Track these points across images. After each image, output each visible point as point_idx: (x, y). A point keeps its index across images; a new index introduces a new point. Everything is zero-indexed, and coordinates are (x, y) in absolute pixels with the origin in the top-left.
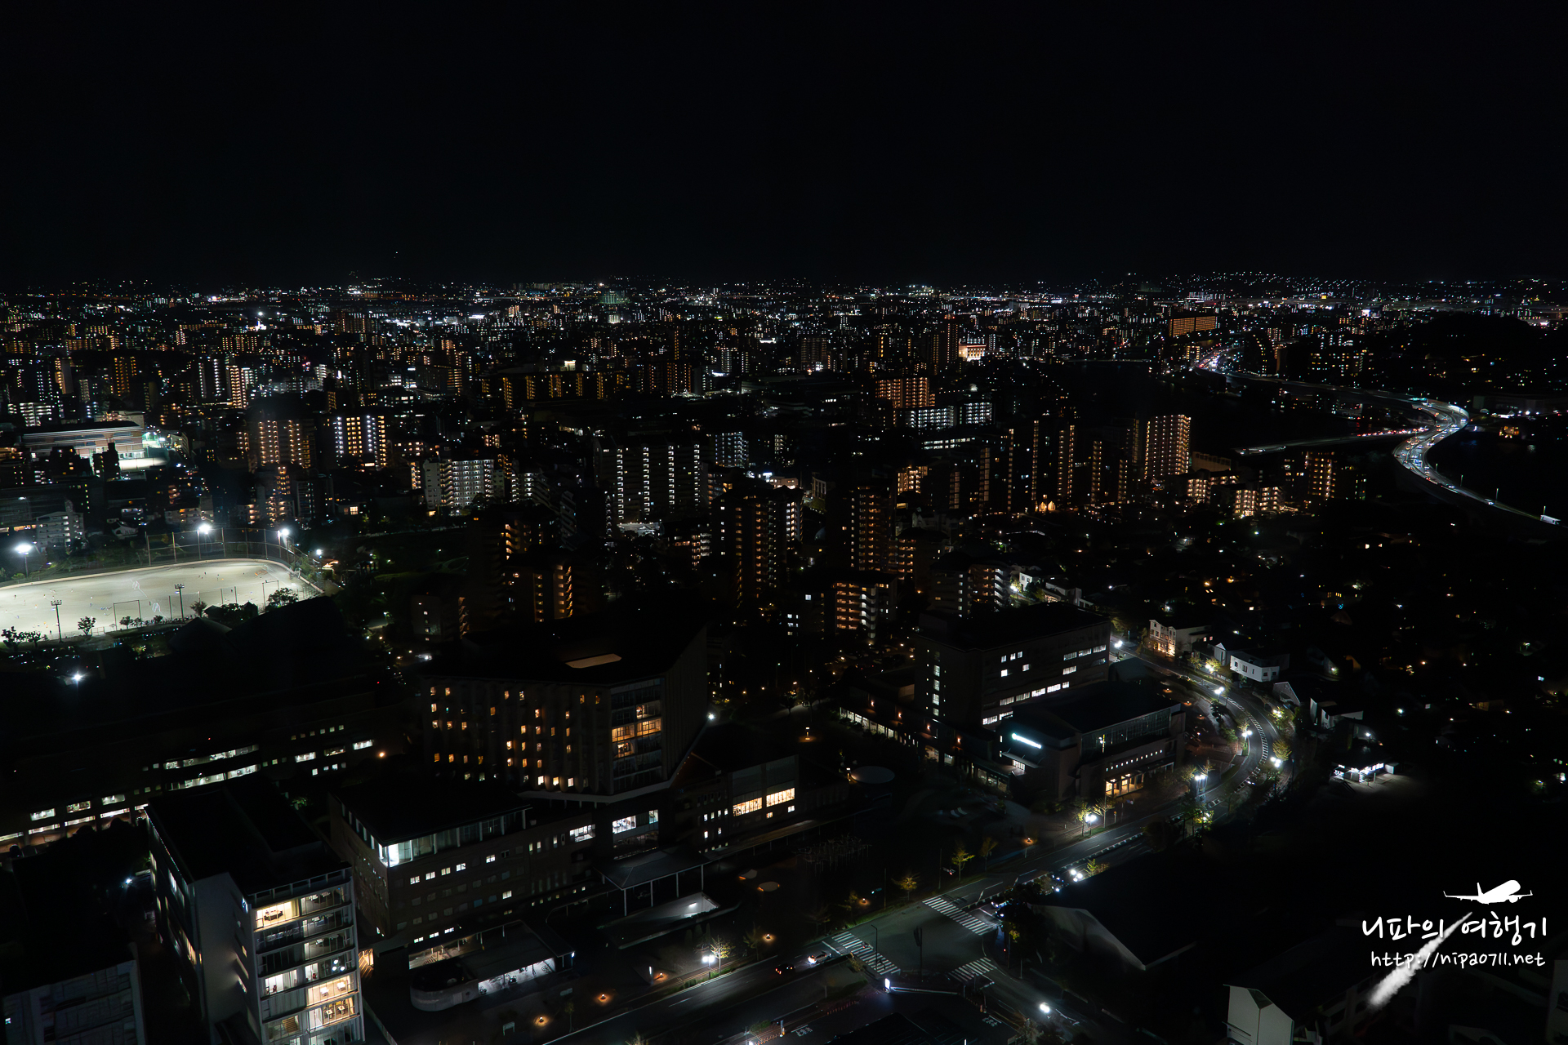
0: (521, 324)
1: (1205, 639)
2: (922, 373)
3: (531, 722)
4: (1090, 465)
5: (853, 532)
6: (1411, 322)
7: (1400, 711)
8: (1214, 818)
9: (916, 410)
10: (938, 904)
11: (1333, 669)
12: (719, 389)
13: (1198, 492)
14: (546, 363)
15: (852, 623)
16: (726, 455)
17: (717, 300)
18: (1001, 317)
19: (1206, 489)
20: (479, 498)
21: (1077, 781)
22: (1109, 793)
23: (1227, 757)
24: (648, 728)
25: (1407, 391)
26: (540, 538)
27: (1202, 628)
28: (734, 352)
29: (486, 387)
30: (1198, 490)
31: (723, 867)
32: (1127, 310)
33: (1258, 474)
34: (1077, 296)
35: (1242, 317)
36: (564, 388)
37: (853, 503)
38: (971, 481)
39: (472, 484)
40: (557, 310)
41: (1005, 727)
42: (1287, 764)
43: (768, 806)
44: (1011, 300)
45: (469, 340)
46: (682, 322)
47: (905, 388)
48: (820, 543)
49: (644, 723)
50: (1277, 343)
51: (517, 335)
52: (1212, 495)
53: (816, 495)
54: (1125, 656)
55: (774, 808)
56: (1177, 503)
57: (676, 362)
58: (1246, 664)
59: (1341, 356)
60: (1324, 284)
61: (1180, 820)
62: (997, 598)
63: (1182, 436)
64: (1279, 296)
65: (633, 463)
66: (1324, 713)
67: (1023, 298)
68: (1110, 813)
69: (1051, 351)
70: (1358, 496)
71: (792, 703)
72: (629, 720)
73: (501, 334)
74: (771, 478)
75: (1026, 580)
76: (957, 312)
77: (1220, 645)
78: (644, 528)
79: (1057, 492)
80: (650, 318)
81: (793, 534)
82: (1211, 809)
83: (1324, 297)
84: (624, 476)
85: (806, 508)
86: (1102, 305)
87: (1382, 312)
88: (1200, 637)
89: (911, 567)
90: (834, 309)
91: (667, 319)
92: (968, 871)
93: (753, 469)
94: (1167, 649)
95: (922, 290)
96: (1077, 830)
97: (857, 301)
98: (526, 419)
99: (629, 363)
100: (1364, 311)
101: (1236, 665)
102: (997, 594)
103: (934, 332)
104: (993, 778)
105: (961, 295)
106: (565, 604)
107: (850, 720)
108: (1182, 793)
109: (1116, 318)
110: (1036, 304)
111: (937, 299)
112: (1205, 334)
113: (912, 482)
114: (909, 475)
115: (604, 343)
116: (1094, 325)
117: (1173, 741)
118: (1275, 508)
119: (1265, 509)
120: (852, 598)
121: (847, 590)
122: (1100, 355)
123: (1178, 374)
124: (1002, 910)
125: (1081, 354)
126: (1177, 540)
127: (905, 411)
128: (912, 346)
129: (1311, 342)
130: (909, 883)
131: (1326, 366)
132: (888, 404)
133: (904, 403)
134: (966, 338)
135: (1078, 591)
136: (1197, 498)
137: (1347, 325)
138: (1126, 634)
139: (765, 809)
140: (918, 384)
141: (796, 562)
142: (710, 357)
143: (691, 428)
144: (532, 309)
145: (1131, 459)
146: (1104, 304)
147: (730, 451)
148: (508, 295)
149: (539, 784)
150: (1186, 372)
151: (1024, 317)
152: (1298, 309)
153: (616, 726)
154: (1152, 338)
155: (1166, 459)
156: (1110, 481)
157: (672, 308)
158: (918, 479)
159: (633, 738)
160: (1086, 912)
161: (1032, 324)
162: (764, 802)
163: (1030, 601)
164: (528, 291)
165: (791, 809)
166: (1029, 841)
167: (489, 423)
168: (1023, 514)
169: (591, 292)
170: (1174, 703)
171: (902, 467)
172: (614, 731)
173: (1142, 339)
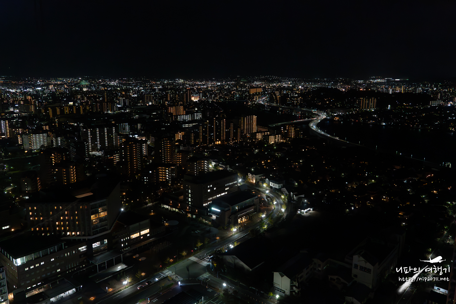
0: (54, 91)
1: (263, 178)
2: (181, 105)
3: (64, 215)
4: (230, 130)
5: (163, 152)
6: (312, 90)
7: (313, 194)
8: (267, 227)
9: (180, 116)
10: (193, 258)
11: (296, 184)
12: (120, 110)
13: (259, 137)
14: (63, 103)
15: (164, 179)
16: (123, 130)
17: (118, 83)
18: (203, 88)
19: (261, 136)
20: (42, 146)
21: (231, 220)
22: (239, 222)
23: (270, 210)
24: (103, 214)
25: (311, 108)
26: (64, 158)
27: (262, 175)
28: (124, 99)
29: (43, 111)
30: (259, 136)
31: (128, 254)
32: (238, 86)
33: (275, 131)
34: (224, 82)
35: (268, 88)
36: (70, 111)
37: (163, 143)
38: (197, 136)
39: (40, 142)
40: (66, 86)
41: (210, 206)
42: (285, 210)
43: (141, 235)
44: (205, 84)
45: (36, 96)
46: (107, 90)
47: (176, 109)
48: (153, 156)
49: (101, 213)
50: (278, 96)
51: (53, 94)
52: (263, 138)
53: (151, 141)
54: (242, 184)
55: (143, 235)
56: (254, 140)
57: (106, 102)
58: (274, 184)
59: (295, 99)
60: (289, 79)
61: (258, 228)
62: (206, 169)
63: (254, 121)
64: (278, 83)
65: (94, 134)
66: (294, 196)
67: (209, 83)
68: (240, 228)
69: (218, 98)
70: (300, 137)
71: (147, 204)
72: (96, 212)
73: (47, 94)
74: (137, 137)
75: (214, 164)
76: (190, 87)
77: (267, 179)
78: (98, 153)
79: (221, 138)
80: (97, 89)
81: (145, 153)
82: (267, 224)
83: (289, 83)
84: (91, 137)
85: (148, 145)
86: (231, 85)
87: (304, 87)
88: (261, 177)
89: (180, 161)
90: (154, 86)
91: (102, 89)
92: (202, 248)
93: (131, 134)
94: (253, 181)
95: (180, 80)
96: (231, 233)
97: (160, 84)
98: (57, 121)
99: (91, 103)
100: (300, 87)
101: (271, 184)
102: (206, 168)
103: (184, 93)
104: (207, 221)
105: (191, 82)
106: (73, 178)
107: (165, 207)
108: (259, 221)
109: (235, 89)
110: (213, 84)
111: (184, 83)
112: (259, 93)
113: (180, 137)
114: (179, 135)
115: (82, 97)
116: (229, 90)
117: (256, 206)
118: (279, 141)
119: (277, 141)
120: (164, 171)
121: (162, 169)
122: (231, 99)
123: (253, 104)
124: (211, 259)
125: (226, 99)
126: (254, 150)
127: (177, 116)
128: (178, 97)
129: (287, 95)
130: (184, 253)
131: (291, 102)
132: (171, 114)
133: (176, 113)
134: (193, 94)
135: (228, 166)
136: (259, 139)
137: (296, 91)
138: (242, 177)
139: (140, 236)
140: (180, 108)
141: (147, 161)
142: (116, 101)
143: (111, 122)
144: (57, 86)
145: (241, 128)
146: (232, 85)
147: (124, 129)
148: (49, 82)
149: (68, 234)
150: (254, 104)
151: (209, 89)
152: (283, 86)
153: (92, 215)
154: (245, 94)
155: (250, 128)
156: (235, 135)
157: (104, 86)
158: (181, 136)
159: (98, 218)
160: (235, 256)
161: (212, 90)
162: (140, 234)
163: (215, 170)
164: (56, 80)
165: (148, 235)
166: (218, 238)
167: (44, 122)
168: (212, 145)
169: (77, 81)
170: (256, 196)
171: (177, 132)
172: (92, 216)
173: (242, 95)
